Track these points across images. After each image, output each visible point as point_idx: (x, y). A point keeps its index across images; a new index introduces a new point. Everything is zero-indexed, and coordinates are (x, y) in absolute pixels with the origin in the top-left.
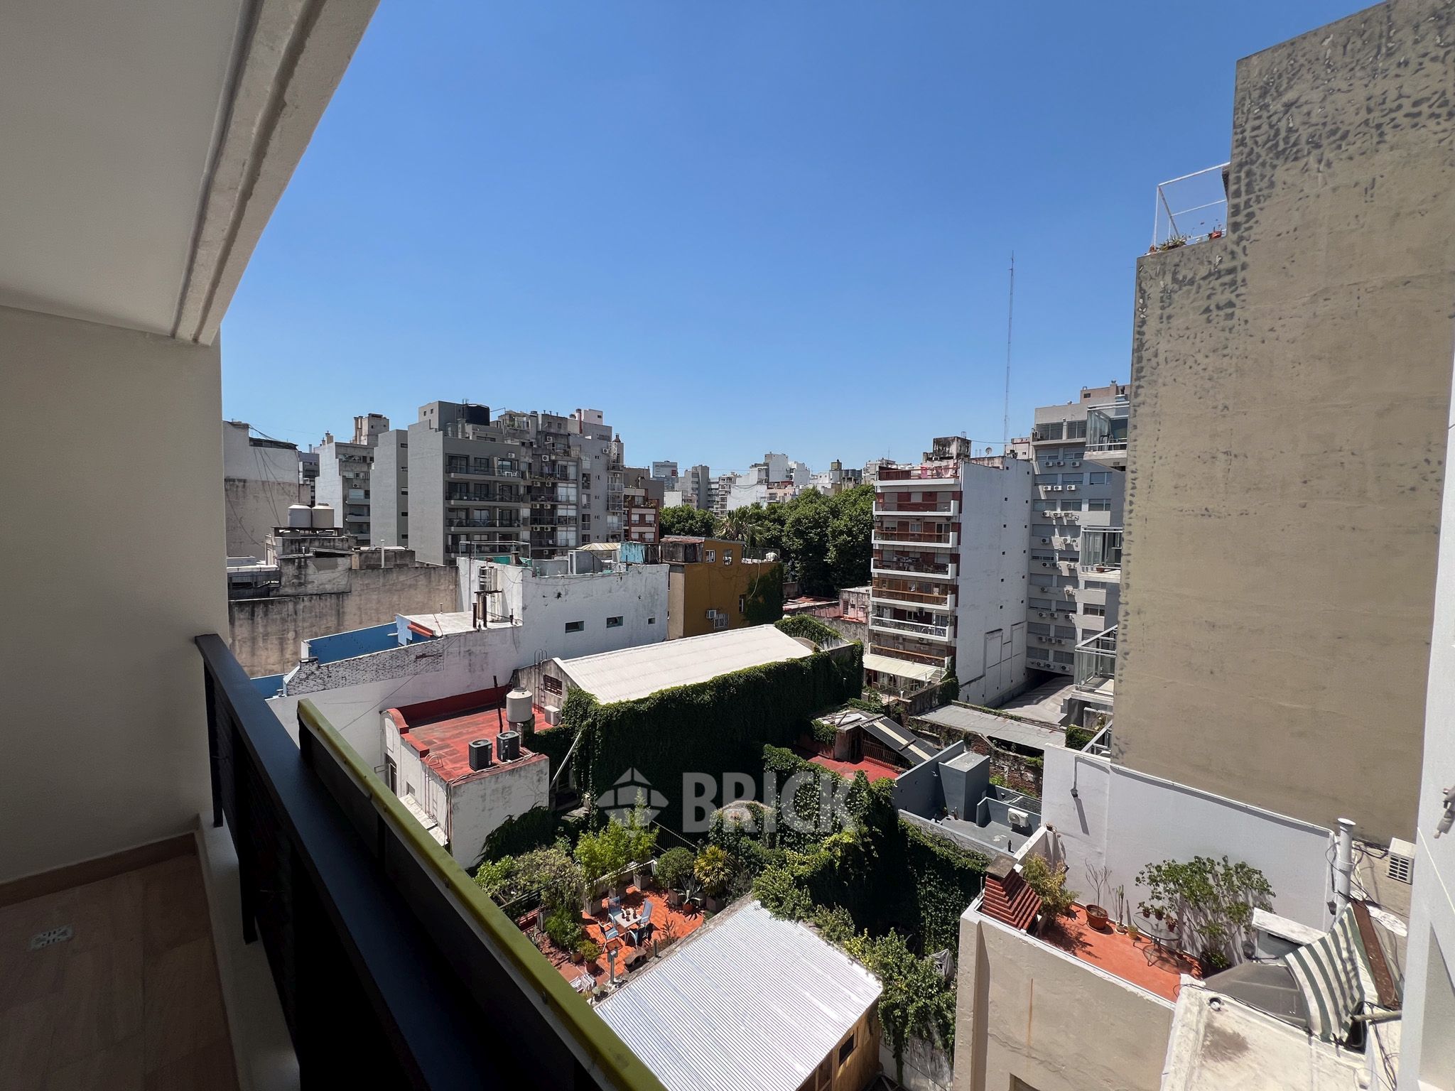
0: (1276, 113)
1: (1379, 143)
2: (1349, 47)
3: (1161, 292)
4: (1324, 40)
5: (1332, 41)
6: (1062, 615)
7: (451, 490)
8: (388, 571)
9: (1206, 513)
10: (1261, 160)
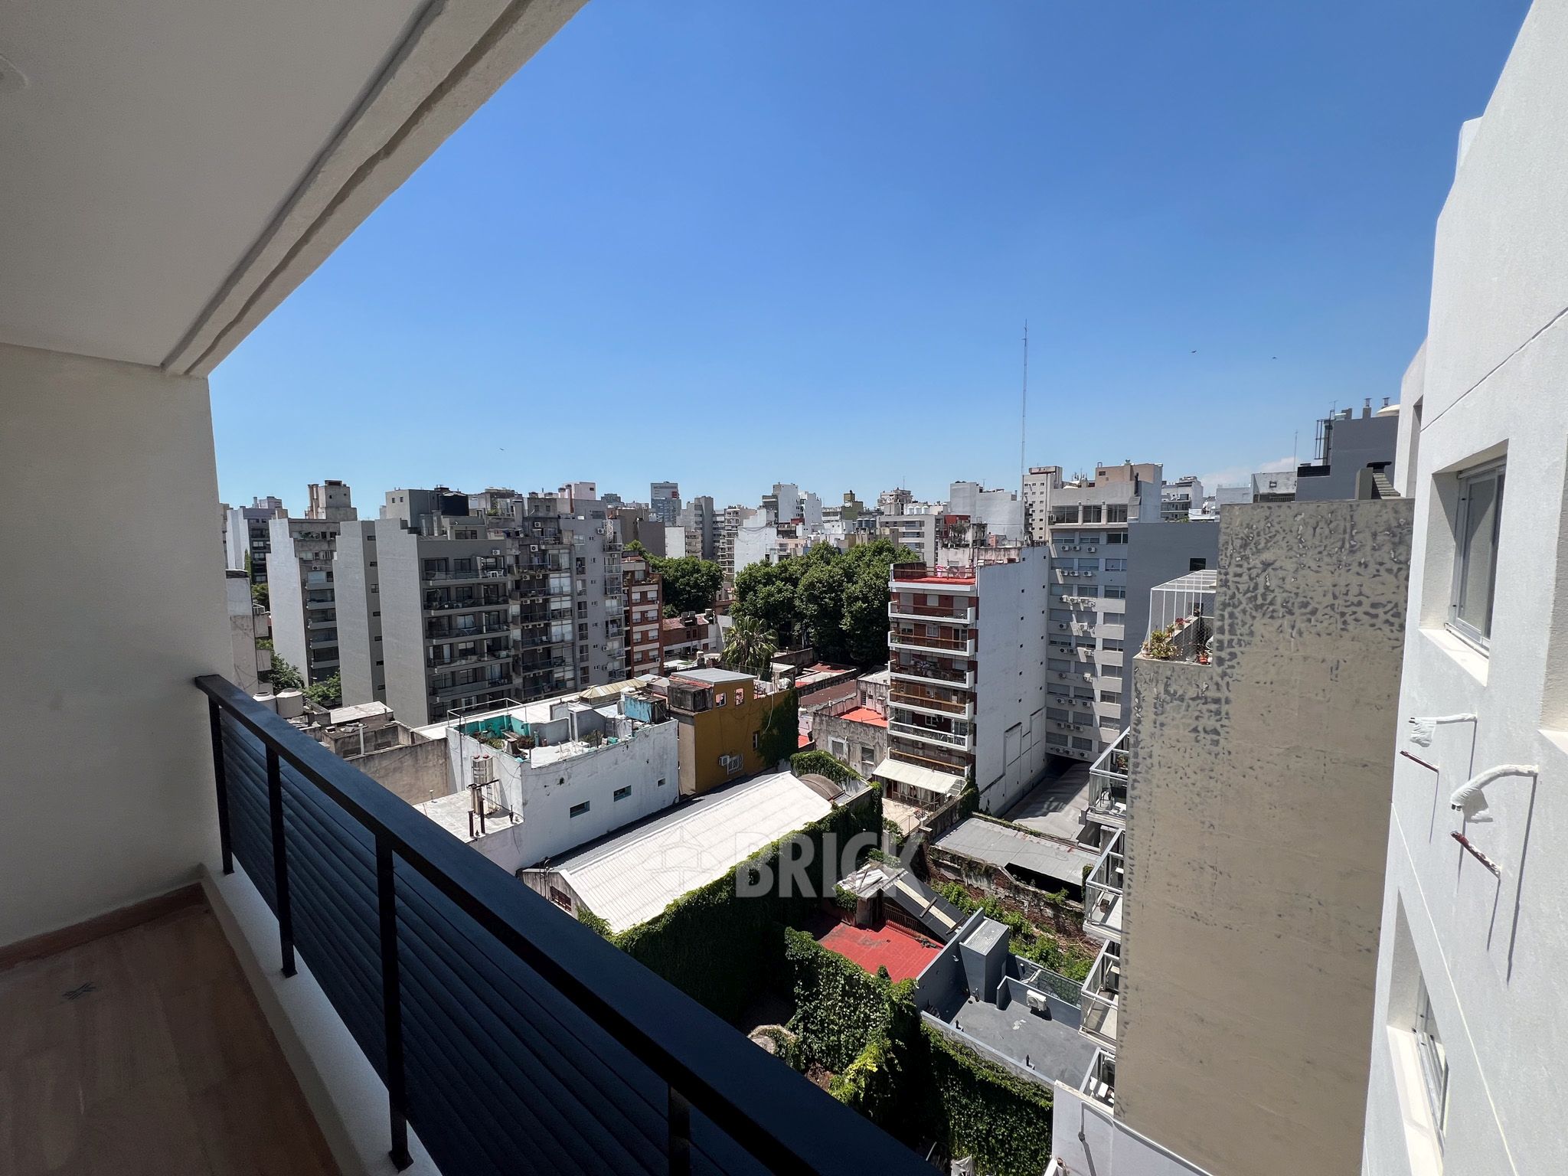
0: (1255, 567)
1: (1342, 629)
2: (1318, 530)
3: (1155, 698)
4: (1296, 516)
5: (1304, 519)
6: (1080, 702)
7: (429, 599)
8: (370, 758)
9: (1195, 916)
10: (1241, 607)
